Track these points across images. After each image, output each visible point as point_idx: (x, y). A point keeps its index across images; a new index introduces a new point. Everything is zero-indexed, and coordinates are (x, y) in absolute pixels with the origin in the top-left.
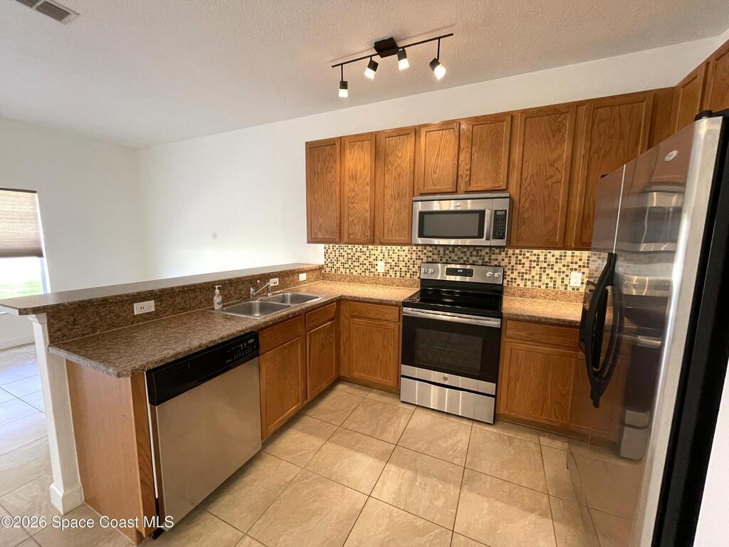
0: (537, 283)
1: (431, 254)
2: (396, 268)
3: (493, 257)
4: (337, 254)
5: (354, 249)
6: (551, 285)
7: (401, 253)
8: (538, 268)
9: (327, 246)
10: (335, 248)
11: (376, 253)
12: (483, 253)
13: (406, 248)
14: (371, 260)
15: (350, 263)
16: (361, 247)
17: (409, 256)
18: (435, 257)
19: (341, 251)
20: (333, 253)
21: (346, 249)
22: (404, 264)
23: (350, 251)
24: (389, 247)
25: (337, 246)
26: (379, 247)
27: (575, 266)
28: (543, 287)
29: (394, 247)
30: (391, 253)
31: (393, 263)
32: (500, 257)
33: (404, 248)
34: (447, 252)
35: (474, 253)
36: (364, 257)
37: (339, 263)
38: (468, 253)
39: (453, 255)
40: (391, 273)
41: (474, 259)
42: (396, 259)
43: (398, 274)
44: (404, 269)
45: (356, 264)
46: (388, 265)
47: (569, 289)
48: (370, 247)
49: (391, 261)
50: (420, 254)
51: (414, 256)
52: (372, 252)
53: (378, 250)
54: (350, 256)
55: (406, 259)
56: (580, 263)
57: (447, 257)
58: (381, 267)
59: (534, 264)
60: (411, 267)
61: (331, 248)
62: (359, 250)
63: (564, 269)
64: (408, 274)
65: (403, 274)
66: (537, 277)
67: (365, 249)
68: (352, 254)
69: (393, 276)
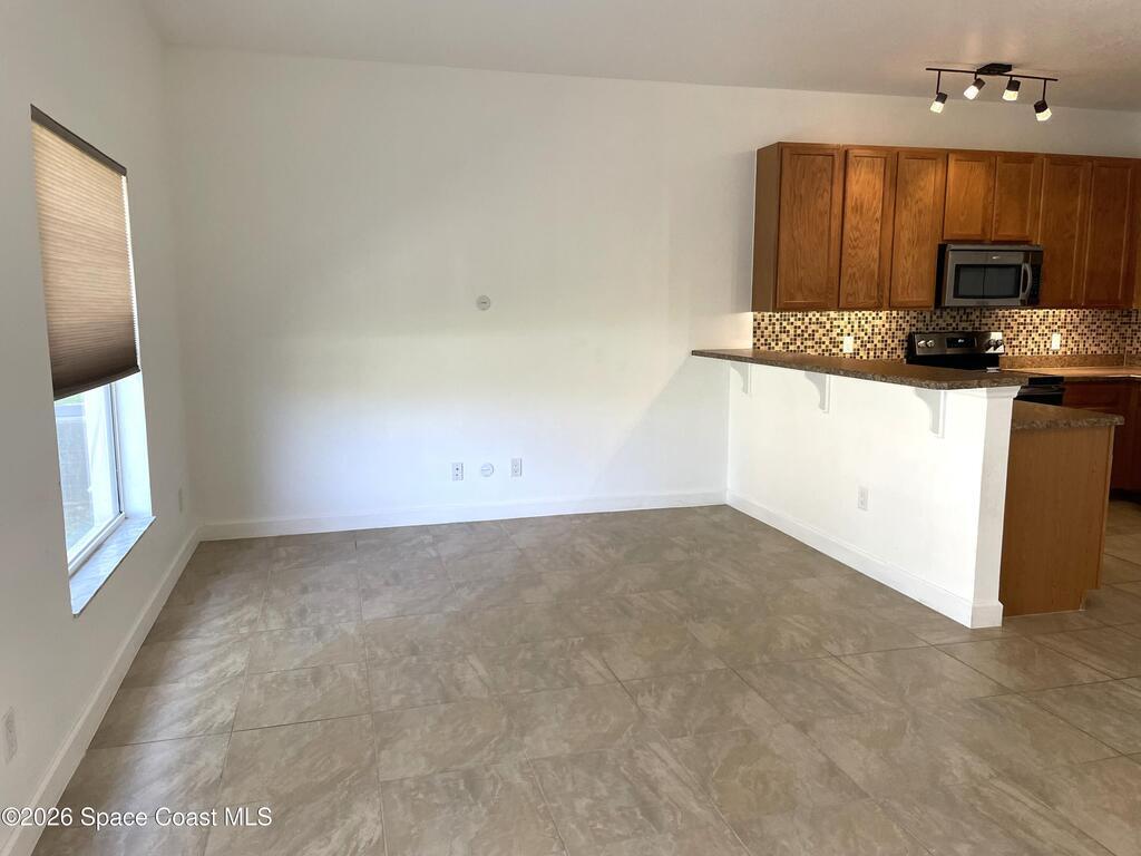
0: (1023, 350)
1: (914, 322)
2: (869, 346)
3: (984, 321)
4: (777, 328)
5: (807, 319)
6: (1035, 350)
7: (877, 322)
8: (1024, 331)
9: (759, 316)
10: (774, 320)
11: (842, 323)
12: (973, 317)
13: (883, 314)
14: (834, 334)
15: (799, 343)
16: (818, 315)
17: (887, 326)
18: (920, 325)
19: (785, 324)
20: (770, 328)
21: (792, 319)
22: (879, 337)
23: (799, 323)
24: (860, 315)
25: (778, 316)
26: (846, 314)
27: (1055, 327)
28: (1029, 354)
29: (867, 313)
30: (863, 322)
31: (866, 338)
32: (990, 321)
33: (880, 314)
34: (934, 317)
35: (964, 317)
36: (821, 331)
37: (781, 344)
38: (958, 318)
39: (940, 321)
40: (861, 353)
41: (964, 325)
42: (870, 331)
43: (872, 353)
44: (880, 345)
45: (809, 343)
46: (859, 342)
47: (1050, 353)
48: (833, 314)
49: (862, 334)
50: (901, 321)
51: (894, 326)
52: (835, 323)
53: (845, 320)
54: (799, 331)
55: (883, 330)
56: (1059, 323)
57: (934, 324)
58: (849, 345)
59: (1021, 327)
60: (889, 341)
61: (767, 319)
62: (814, 320)
63: (1046, 331)
64: (885, 353)
65: (878, 353)
66: (1024, 343)
67: (824, 319)
68: (803, 327)
69: (865, 358)
